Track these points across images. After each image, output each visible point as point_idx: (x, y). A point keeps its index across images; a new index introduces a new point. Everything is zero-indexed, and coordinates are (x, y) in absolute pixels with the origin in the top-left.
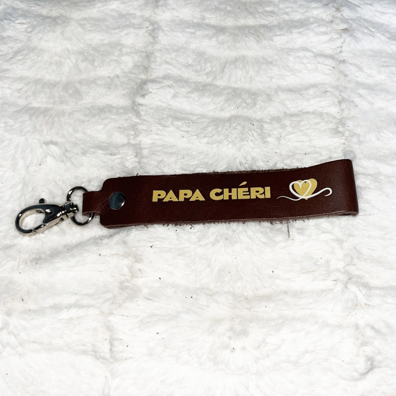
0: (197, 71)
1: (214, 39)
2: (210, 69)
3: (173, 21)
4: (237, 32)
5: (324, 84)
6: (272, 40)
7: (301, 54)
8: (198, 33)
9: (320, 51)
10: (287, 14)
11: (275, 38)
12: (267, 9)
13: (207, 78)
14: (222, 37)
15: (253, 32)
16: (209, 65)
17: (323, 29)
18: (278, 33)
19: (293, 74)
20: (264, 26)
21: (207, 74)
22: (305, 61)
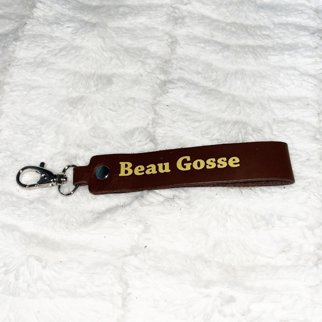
0: (205, 78)
1: (220, 54)
2: (215, 78)
3: (188, 36)
4: (239, 49)
5: (306, 98)
6: (267, 59)
7: (290, 72)
8: (207, 48)
9: (305, 70)
10: (280, 38)
11: (269, 57)
12: (264, 32)
13: (213, 84)
14: (226, 53)
15: (252, 51)
16: (214, 74)
17: (309, 53)
18: (272, 54)
19: (282, 88)
20: (261, 46)
21: (213, 81)
22: (293, 78)
